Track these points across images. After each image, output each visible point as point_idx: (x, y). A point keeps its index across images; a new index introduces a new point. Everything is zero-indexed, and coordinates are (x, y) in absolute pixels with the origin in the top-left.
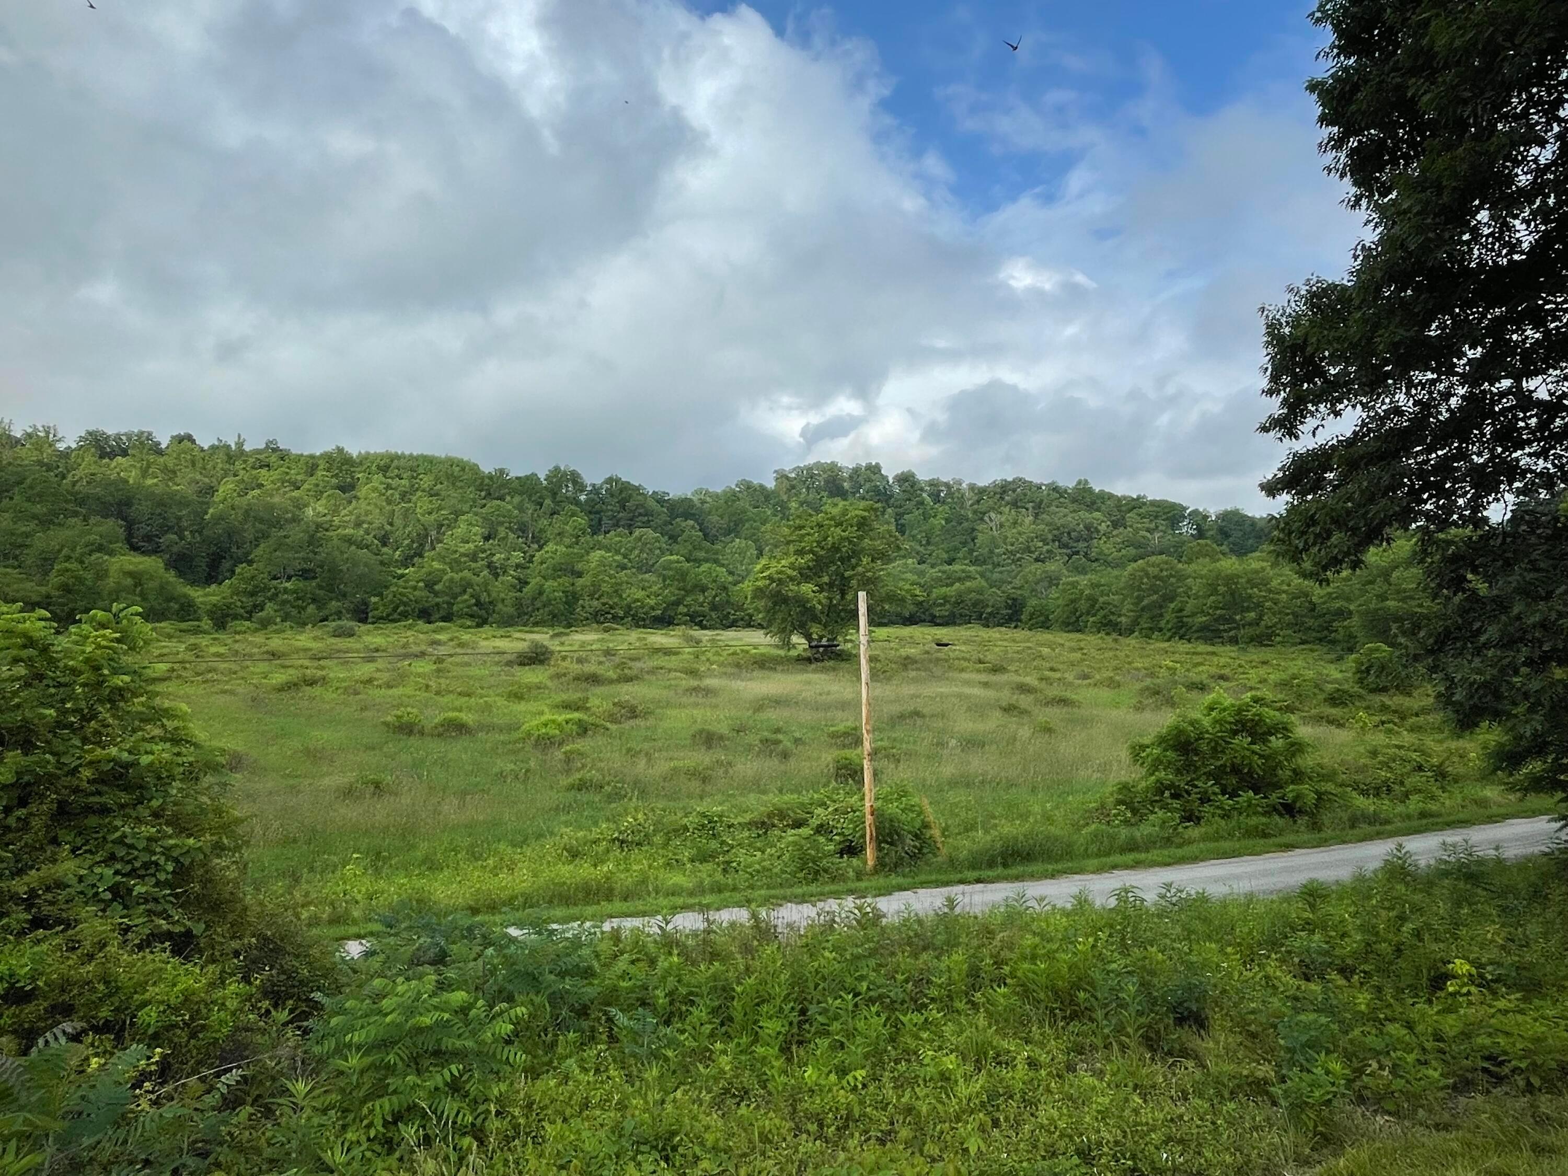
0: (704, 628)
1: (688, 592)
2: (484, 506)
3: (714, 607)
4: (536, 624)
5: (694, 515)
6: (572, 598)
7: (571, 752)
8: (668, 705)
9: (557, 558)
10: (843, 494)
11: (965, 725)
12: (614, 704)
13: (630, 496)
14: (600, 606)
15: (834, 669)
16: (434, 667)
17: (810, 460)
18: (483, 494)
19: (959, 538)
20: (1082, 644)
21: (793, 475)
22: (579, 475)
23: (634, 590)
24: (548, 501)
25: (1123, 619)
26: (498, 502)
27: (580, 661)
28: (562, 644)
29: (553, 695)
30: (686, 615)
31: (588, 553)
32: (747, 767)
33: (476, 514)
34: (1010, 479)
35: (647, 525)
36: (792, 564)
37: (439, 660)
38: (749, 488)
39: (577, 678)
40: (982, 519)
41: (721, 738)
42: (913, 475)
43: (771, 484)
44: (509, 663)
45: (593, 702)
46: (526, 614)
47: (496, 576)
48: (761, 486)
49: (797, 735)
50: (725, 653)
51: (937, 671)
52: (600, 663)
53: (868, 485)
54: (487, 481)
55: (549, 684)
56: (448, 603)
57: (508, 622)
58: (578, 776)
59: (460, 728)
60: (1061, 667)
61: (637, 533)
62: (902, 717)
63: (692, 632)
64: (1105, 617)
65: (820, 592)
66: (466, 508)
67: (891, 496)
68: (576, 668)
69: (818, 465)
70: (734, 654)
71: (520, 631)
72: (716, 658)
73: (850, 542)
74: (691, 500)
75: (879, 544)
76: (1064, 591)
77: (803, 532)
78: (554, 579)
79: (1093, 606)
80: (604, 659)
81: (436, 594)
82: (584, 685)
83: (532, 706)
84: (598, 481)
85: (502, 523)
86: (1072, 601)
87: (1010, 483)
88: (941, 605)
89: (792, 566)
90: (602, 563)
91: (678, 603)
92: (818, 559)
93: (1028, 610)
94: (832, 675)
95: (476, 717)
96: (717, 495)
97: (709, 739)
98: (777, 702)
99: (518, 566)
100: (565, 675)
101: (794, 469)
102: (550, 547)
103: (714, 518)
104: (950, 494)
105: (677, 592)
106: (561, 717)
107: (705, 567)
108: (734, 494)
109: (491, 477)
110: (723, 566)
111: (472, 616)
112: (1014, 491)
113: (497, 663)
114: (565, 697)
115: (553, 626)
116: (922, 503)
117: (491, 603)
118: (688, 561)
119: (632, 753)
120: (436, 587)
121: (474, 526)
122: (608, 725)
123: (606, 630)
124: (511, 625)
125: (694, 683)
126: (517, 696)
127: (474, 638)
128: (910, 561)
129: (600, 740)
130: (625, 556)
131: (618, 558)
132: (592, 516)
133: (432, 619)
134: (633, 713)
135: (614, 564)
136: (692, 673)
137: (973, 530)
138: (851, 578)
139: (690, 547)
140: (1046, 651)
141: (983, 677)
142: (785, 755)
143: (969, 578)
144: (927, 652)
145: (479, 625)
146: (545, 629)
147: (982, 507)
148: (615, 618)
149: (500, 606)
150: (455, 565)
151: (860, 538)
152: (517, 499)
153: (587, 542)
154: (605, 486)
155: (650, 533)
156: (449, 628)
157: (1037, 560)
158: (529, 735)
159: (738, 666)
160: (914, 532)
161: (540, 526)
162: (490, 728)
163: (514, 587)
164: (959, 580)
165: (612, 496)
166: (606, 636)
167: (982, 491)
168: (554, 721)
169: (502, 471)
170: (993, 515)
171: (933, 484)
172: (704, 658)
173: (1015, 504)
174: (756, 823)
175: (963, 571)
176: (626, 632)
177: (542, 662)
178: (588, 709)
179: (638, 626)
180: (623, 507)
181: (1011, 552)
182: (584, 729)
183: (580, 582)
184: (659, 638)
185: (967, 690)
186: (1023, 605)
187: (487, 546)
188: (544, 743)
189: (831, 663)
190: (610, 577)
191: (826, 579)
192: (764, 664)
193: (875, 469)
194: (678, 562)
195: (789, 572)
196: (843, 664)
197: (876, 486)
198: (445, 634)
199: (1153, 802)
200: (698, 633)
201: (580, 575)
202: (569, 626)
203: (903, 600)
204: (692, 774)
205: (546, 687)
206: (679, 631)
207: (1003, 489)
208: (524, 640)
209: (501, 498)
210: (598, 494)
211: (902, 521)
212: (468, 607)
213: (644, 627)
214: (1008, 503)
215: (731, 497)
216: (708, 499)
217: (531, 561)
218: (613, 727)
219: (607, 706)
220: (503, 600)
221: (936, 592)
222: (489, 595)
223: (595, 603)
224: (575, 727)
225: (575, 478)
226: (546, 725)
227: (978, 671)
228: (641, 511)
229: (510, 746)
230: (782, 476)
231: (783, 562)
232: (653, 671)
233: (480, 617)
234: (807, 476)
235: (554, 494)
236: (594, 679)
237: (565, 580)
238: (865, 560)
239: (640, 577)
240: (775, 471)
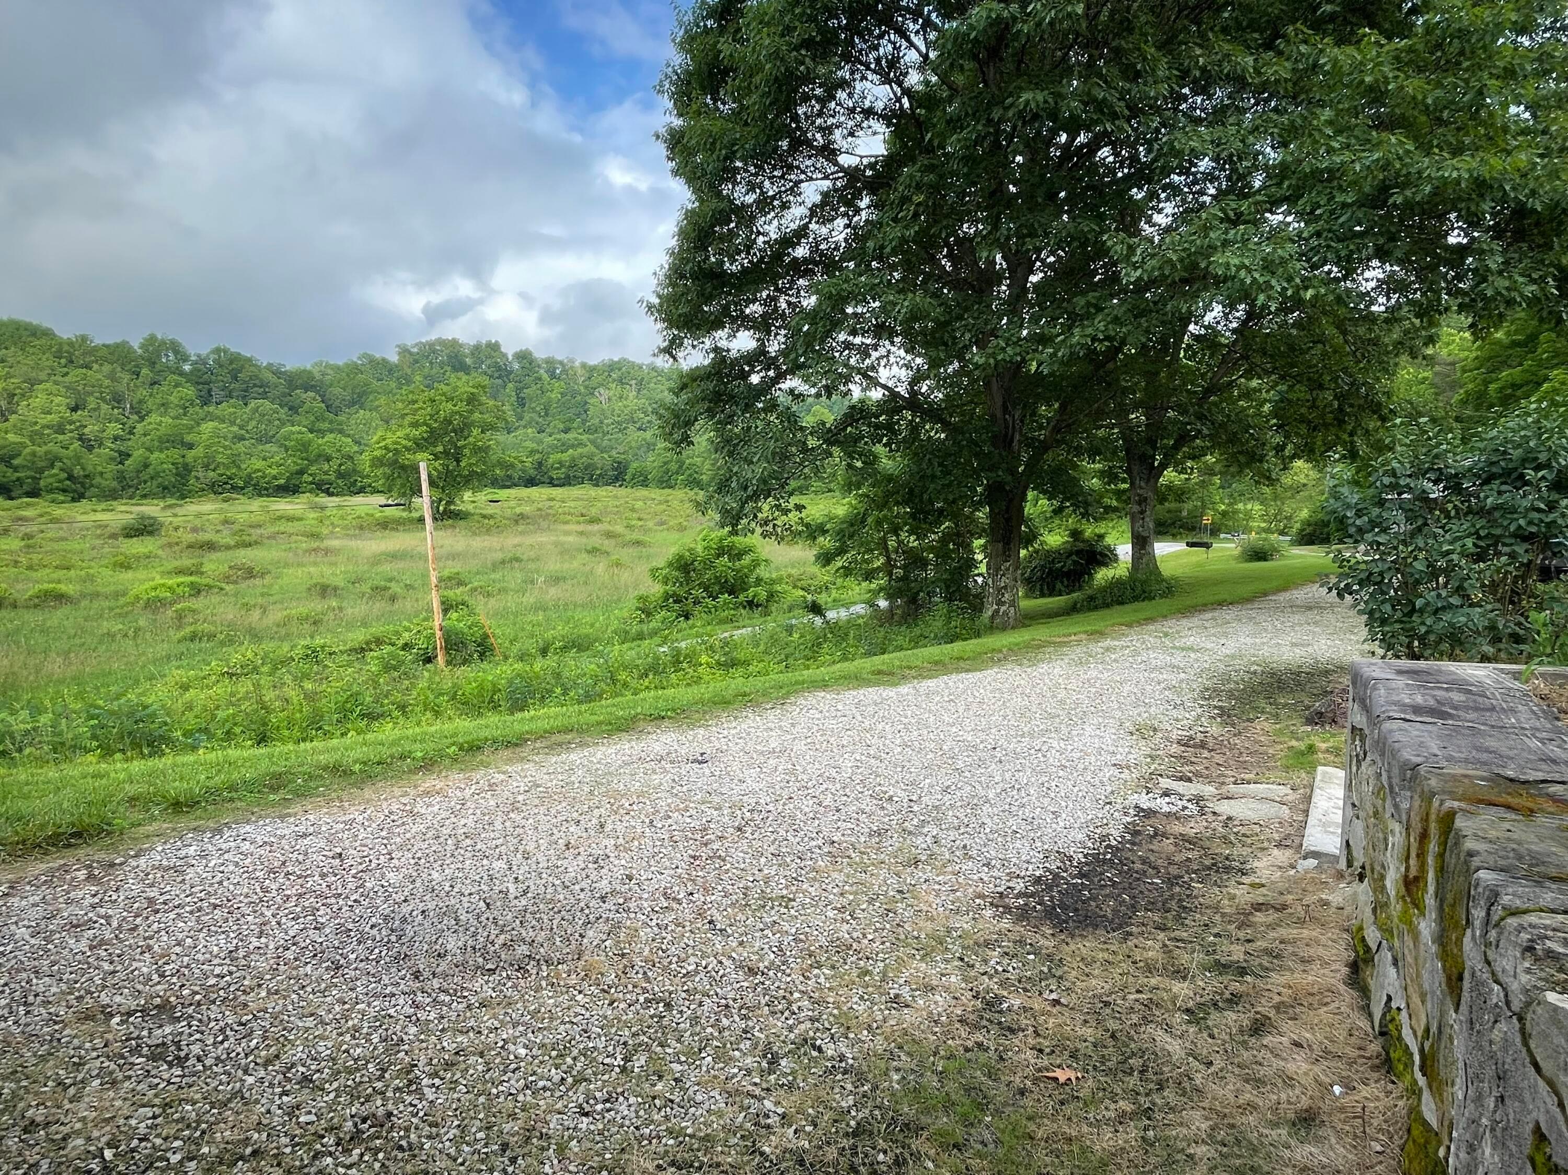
0: (330, 494)
1: (312, 463)
2: (66, 374)
3: (340, 475)
4: (144, 496)
5: (312, 386)
6: (183, 472)
7: (183, 610)
8: (287, 565)
9: (163, 430)
10: (465, 369)
11: (554, 565)
12: (230, 567)
13: (243, 367)
14: (217, 478)
15: (453, 527)
16: (23, 543)
17: (433, 337)
18: (63, 361)
19: (573, 411)
20: (670, 498)
21: (415, 350)
22: (180, 345)
23: (253, 460)
24: (145, 371)
25: (704, 477)
26: (84, 371)
27: (195, 530)
28: (175, 515)
29: (165, 563)
30: (312, 483)
31: (198, 424)
32: (356, 609)
33: (56, 383)
34: (616, 359)
35: (264, 395)
36: (408, 435)
37: (28, 536)
38: (371, 362)
39: (190, 546)
40: (593, 394)
41: (335, 589)
42: (530, 354)
43: (394, 358)
44: (114, 536)
45: (208, 567)
46: (130, 487)
47: (90, 448)
48: (384, 360)
49: (408, 582)
50: (350, 517)
51: (544, 524)
52: (218, 531)
53: (489, 362)
54: (66, 348)
55: (160, 552)
56: (33, 478)
57: (112, 495)
58: (191, 628)
59: (61, 598)
60: (645, 517)
61: (253, 404)
62: (503, 562)
63: (317, 499)
64: (690, 475)
65: (435, 460)
66: (43, 376)
67: (511, 372)
68: (190, 537)
69: (441, 342)
70: (359, 517)
71: (126, 504)
72: (340, 522)
73: (461, 415)
74: (310, 372)
75: (488, 418)
76: (659, 455)
77: (416, 406)
78: (161, 451)
79: (681, 467)
80: (221, 528)
81: (16, 469)
82: (198, 552)
83: (141, 574)
84: (204, 352)
85: (92, 394)
86: (665, 463)
87: (616, 363)
88: (558, 469)
89: (407, 437)
90: (216, 434)
91: (301, 472)
92: (432, 431)
93: (630, 471)
94: (449, 531)
95: (78, 587)
96: (338, 368)
97: (324, 590)
98: (394, 556)
99: (116, 438)
100: (177, 544)
101: (417, 345)
102: (154, 418)
103: (337, 391)
104: (564, 371)
105: (300, 461)
106: (172, 581)
107: (330, 437)
108: (356, 366)
109: (71, 344)
110: (349, 436)
111: (64, 491)
112: (620, 369)
113: (99, 537)
114: (177, 563)
115: (164, 497)
116: (540, 379)
117: (86, 476)
118: (311, 431)
119: (247, 607)
120: (16, 462)
121: (56, 395)
122: (223, 585)
123: (225, 501)
124: (115, 499)
125: (315, 544)
126: (125, 566)
127: (69, 513)
128: (530, 430)
129: (215, 599)
130: (241, 428)
131: (235, 429)
132: (200, 387)
133: (13, 494)
134: (250, 573)
135: (230, 436)
136: (314, 536)
137: (586, 403)
138: (464, 446)
139: (312, 418)
140: (639, 504)
141: (581, 528)
142: (393, 599)
143: (581, 444)
144: (539, 509)
145: (74, 500)
146: (155, 502)
147: (594, 382)
148: (234, 488)
149: (98, 480)
150: (36, 437)
151: (471, 412)
152: (107, 368)
153: (197, 413)
154: (212, 357)
155: (266, 405)
156: (38, 503)
157: (640, 429)
158: (138, 598)
159: (361, 528)
160: (533, 405)
161: (139, 396)
162: (96, 595)
163: (112, 459)
164: (573, 446)
165: (221, 366)
166: (225, 505)
167: (592, 369)
168: (163, 585)
169: (84, 338)
170: (602, 391)
171: (550, 362)
172: (327, 522)
173: (621, 381)
174: (355, 650)
175: (576, 439)
176: (247, 501)
177: (151, 533)
178: (202, 573)
179: (261, 495)
180: (235, 378)
181: (618, 422)
182: (196, 590)
183: (191, 454)
184: (283, 505)
185: (563, 538)
186: (626, 468)
187: (75, 416)
188: (154, 605)
189: (451, 521)
190: (225, 447)
191: (440, 449)
192: (385, 525)
193: (494, 347)
194: (300, 433)
195: (404, 442)
196: (461, 522)
197: (497, 363)
198: (32, 509)
199: (661, 607)
200: (323, 499)
201: (190, 446)
202: (183, 497)
203: (512, 466)
204: (303, 619)
205: (156, 556)
206: (304, 498)
207: (612, 367)
208: (131, 513)
209: (88, 367)
210: (205, 363)
211: (522, 395)
212: (60, 481)
213: (268, 496)
214: (614, 380)
215: (354, 369)
216: (330, 372)
217: (131, 433)
218: (228, 588)
219: (224, 568)
220: (101, 474)
221: (553, 458)
222: (83, 469)
223: (211, 474)
224: (187, 589)
225: (175, 348)
226: (156, 589)
227: (579, 523)
228: (257, 382)
229: (118, 611)
230: (404, 351)
231: (398, 434)
232: (272, 537)
233: (75, 491)
234: (429, 351)
235: (153, 364)
236: (210, 546)
237: (174, 453)
238: (475, 432)
239: (261, 447)
240: (398, 346)
